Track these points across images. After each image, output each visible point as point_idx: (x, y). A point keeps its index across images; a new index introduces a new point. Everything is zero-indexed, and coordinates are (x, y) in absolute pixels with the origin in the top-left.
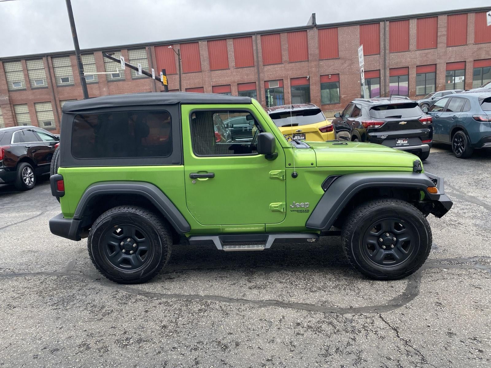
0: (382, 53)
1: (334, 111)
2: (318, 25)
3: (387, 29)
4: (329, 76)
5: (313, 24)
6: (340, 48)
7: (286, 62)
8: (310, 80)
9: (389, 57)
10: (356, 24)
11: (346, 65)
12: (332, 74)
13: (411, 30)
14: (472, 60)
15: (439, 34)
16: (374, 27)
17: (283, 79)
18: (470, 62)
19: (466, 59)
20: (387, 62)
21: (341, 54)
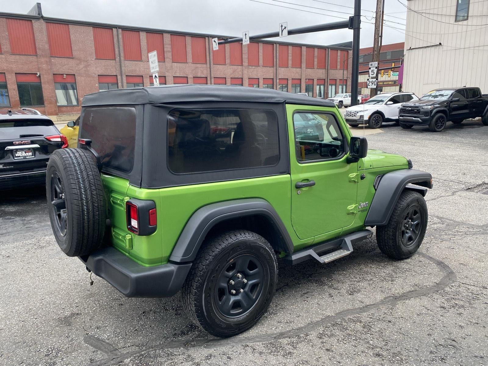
0: (118, 59)
1: (73, 114)
2: (45, 18)
3: (120, 36)
4: (64, 76)
5: (39, 14)
6: (74, 48)
7: (6, 52)
8: (41, 77)
9: (125, 65)
10: (88, 25)
11: (81, 66)
12: (67, 73)
13: (141, 41)
14: (192, 76)
15: (165, 49)
16: (106, 32)
17: (4, 73)
18: (191, 78)
19: (187, 75)
20: (123, 68)
21: (75, 53)
